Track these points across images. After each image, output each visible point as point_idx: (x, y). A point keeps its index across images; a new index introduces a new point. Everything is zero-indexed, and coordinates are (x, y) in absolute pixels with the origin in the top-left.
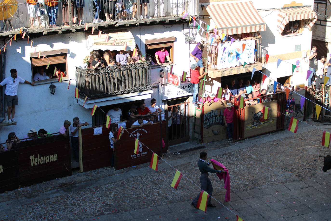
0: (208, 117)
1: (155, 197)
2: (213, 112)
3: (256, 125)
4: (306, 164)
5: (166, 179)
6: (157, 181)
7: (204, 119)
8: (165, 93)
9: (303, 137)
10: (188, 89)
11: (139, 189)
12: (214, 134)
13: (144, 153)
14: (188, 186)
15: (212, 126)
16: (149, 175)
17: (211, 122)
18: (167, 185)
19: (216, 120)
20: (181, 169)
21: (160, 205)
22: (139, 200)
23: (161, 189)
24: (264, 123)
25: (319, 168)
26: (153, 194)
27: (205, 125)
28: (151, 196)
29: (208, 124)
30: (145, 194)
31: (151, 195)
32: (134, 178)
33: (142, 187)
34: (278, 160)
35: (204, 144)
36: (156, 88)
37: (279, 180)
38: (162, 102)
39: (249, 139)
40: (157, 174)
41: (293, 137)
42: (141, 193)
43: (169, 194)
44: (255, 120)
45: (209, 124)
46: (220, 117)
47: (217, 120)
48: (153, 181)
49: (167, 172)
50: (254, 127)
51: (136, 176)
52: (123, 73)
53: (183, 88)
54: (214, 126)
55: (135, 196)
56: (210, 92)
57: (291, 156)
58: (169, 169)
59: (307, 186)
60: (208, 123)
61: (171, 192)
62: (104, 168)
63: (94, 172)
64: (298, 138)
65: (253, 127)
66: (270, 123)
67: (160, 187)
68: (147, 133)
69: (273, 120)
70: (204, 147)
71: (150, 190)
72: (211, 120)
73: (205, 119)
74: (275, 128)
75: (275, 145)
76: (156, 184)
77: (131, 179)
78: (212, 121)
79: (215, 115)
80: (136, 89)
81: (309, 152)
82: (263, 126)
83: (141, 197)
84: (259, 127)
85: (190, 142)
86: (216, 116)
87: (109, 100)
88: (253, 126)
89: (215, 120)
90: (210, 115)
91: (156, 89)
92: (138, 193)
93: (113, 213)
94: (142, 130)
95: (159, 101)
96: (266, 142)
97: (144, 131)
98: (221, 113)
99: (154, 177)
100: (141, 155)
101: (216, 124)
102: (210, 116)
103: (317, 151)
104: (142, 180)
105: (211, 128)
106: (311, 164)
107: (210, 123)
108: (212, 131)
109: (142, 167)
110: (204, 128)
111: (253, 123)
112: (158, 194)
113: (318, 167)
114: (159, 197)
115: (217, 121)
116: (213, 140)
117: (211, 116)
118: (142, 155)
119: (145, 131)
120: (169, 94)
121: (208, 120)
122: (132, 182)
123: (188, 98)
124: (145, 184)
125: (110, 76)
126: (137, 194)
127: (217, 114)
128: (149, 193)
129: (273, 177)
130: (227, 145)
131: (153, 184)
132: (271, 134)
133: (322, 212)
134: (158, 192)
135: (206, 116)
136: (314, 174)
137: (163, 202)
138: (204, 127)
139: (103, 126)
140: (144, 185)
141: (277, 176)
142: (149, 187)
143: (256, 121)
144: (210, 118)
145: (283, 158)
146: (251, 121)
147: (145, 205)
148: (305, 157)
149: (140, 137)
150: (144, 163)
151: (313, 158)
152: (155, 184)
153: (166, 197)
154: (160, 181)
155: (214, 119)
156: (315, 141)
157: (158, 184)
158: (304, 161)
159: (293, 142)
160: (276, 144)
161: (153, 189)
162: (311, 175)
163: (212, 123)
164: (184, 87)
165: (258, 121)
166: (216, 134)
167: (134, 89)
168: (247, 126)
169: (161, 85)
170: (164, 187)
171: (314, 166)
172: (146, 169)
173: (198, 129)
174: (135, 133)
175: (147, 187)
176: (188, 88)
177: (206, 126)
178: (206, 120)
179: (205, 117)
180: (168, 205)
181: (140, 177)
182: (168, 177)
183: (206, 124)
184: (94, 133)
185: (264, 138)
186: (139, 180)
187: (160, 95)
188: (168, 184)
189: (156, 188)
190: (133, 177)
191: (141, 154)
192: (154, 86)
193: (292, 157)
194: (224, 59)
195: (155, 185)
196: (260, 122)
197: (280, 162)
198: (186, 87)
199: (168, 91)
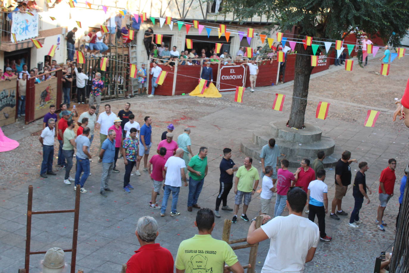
2: (5, 92)
3: (43, 105)
12: (5, 117)
24: (48, 103)
44: (42, 99)
50: (41, 108)
54: (5, 108)
78: (4, 102)
79: (6, 95)
82: (46, 106)
89: (7, 101)
98: (11, 93)
101: (7, 105)
102: (2, 96)
105: (3, 110)
111: (41, 102)
116: (4, 125)
144: (2, 98)
146: (39, 101)
155: (5, 99)
163: (4, 104)
166: (7, 118)
168: (36, 106)
194: (16, 31)
196: (45, 102)
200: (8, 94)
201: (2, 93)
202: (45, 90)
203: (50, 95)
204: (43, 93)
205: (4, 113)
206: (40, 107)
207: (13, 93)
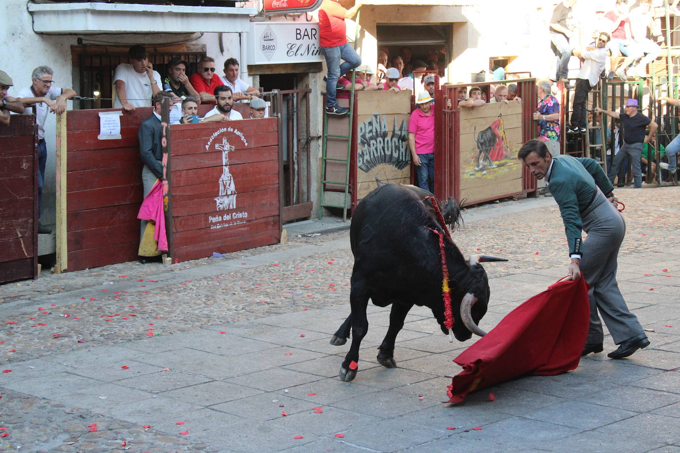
0: (368, 136)
2: (378, 121)
3: (485, 167)
7: (359, 141)
10: (311, 42)
13: (240, 215)
15: (376, 166)
17: (375, 151)
19: (386, 149)
24: (499, 166)
27: (361, 159)
29: (367, 157)
38: (248, 72)
39: (470, 209)
44: (480, 152)
45: (369, 159)
47: (388, 150)
50: (479, 175)
53: (299, 36)
54: (380, 166)
60: (366, 154)
65: (477, 175)
66: (511, 168)
68: (246, 144)
72: (373, 144)
73: (361, 140)
74: (520, 187)
78: (376, 149)
79: (382, 131)
82: (496, 174)
84: (489, 177)
85: (315, 221)
86: (384, 135)
89: (383, 149)
90: (370, 128)
94: (236, 131)
97: (239, 137)
98: (394, 126)
100: (232, 220)
101: (384, 159)
102: (371, 131)
105: (375, 170)
107: (372, 154)
110: (358, 169)
111: (477, 160)
115: (387, 152)
117: (374, 134)
118: (236, 220)
119: (243, 138)
121: (366, 145)
127: (387, 130)
135: (363, 131)
138: (359, 164)
143: (483, 154)
144: (371, 138)
146: (472, 154)
149: (231, 154)
155: (380, 142)
163: (376, 155)
164: (302, 34)
165: (488, 158)
168: (464, 167)
174: (218, 140)
176: (310, 38)
177: (363, 163)
178: (363, 143)
179: (361, 134)
183: (362, 155)
184: (99, 132)
191: (232, 216)
196: (490, 162)
198: (306, 34)
199: (266, 39)
200: (388, 129)
201: (370, 124)
202: (490, 128)
203: (504, 145)
204: (483, 133)
205: (377, 180)
206: (477, 171)
207: (401, 129)
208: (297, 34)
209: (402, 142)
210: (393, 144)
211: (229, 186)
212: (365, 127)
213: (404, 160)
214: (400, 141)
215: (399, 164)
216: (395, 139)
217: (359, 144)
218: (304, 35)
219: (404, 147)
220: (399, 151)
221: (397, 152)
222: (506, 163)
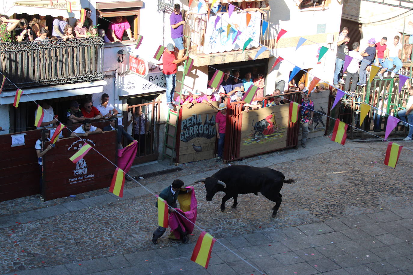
0: (188, 125)
1: (106, 242)
2: (196, 118)
3: (258, 139)
4: (329, 198)
5: (122, 215)
6: (109, 218)
7: (182, 128)
8: (124, 86)
9: (325, 159)
10: (159, 81)
11: (81, 230)
12: (196, 150)
14: (155, 227)
15: (193, 139)
16: (96, 210)
18: (124, 225)
19: (200, 130)
20: (145, 201)
21: (113, 256)
22: (81, 248)
23: (114, 232)
24: (269, 137)
25: (349, 203)
26: (102, 238)
27: (183, 137)
28: (99, 242)
29: (187, 135)
30: (89, 239)
31: (99, 240)
32: (73, 213)
33: (85, 227)
34: (289, 192)
35: (180, 165)
36: (111, 78)
37: (291, 221)
38: (119, 99)
39: (246, 159)
40: (109, 208)
41: (310, 159)
42: (83, 236)
43: (126, 239)
44: (256, 132)
45: (188, 136)
46: (206, 125)
47: (201, 130)
48: (101, 219)
49: (123, 206)
50: (255, 142)
51: (76, 211)
52: (61, 52)
53: (151, 80)
54: (195, 139)
55: (74, 240)
56: (192, 88)
57: (308, 186)
58: (127, 201)
59: (332, 230)
60: (187, 134)
61: (130, 236)
62: (27, 198)
63: (10, 203)
64: (317, 161)
65: (253, 143)
66: (278, 137)
67: (112, 228)
68: (94, 145)
69: (282, 132)
70: (179, 169)
71: (98, 232)
72: (192, 129)
73: (183, 128)
74: (284, 145)
75: (284, 169)
76: (107, 223)
77: (68, 216)
78: (193, 131)
79: (198, 122)
80: (80, 78)
81: (334, 181)
82: (267, 141)
83: (83, 242)
84: (262, 143)
85: (159, 162)
86: (200, 124)
87: (37, 93)
88: (253, 141)
89: (198, 130)
90: (190, 121)
91: (111, 80)
92: (79, 237)
93: (40, 267)
94: (88, 140)
95: (115, 98)
96: (271, 165)
97: (90, 142)
98: (206, 119)
99: (104, 213)
100: (84, 179)
101: (198, 135)
102: (190, 123)
103: (345, 180)
104: (86, 216)
105: (192, 141)
106: (337, 198)
107: (190, 134)
108: (192, 146)
109: (85, 197)
110: (181, 142)
111: (254, 136)
112: (109, 239)
113: (347, 202)
114: (111, 243)
115: (200, 132)
116: (193, 160)
117: (192, 124)
118: (87, 179)
119: (92, 143)
120: (131, 87)
121: (186, 130)
122: (70, 219)
123: (158, 95)
124: (90, 223)
125: (41, 55)
126: (77, 238)
127: (201, 121)
128: (96, 237)
129: (282, 216)
130: (214, 168)
131: (103, 222)
132: (278, 152)
133: (353, 268)
134: (110, 235)
135: (185, 123)
136: (341, 213)
137: (117, 251)
138: (181, 139)
139: (26, 133)
140: (88, 225)
141: (288, 215)
142: (96, 228)
143: (258, 133)
144: (190, 126)
145: (297, 188)
146: (250, 133)
147: (89, 255)
148: (327, 188)
150: (89, 191)
151: (339, 190)
152: (105, 222)
153: (122, 243)
154: (114, 218)
155: (196, 128)
156: (341, 165)
157: (110, 223)
158: (326, 194)
159: (311, 165)
160: (286, 168)
161: (102, 231)
162: (337, 214)
163: (193, 134)
164: (153, 79)
165: (262, 134)
166: (198, 151)
167: (77, 78)
168: (244, 140)
169: (119, 74)
170: (120, 228)
171: (342, 201)
172: (92, 201)
173: (172, 143)
174: (77, 145)
175: (93, 228)
176: (159, 79)
178: (184, 129)
179: (184, 125)
180: (125, 255)
181: (82, 212)
182: (126, 213)
183: (184, 134)
184: (11, 144)
185: (268, 159)
186: (80, 217)
187: (117, 89)
188: (126, 223)
189: (107, 229)
190: (71, 212)
191: (84, 177)
192: (108, 74)
193: (310, 188)
194: (214, 39)
195: (105, 225)
196: (263, 135)
197: (291, 194)
198: (156, 78)
199: (129, 84)
202: (264, 120)
204: (259, 122)
205: (193, 145)
207: (211, 120)
208: (150, 79)
209: (211, 126)
210: (205, 128)
211: (83, 164)
212: (186, 121)
213: (212, 134)
214: (210, 126)
215: (208, 136)
216: (207, 125)
217: (182, 130)
218: (155, 79)
219: (212, 129)
220: (209, 130)
221: (207, 131)
222: (275, 135)
